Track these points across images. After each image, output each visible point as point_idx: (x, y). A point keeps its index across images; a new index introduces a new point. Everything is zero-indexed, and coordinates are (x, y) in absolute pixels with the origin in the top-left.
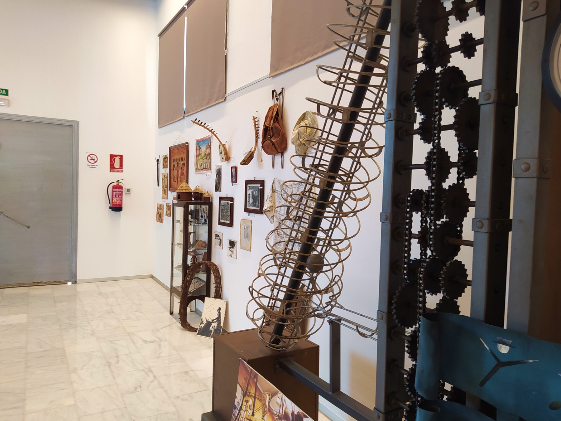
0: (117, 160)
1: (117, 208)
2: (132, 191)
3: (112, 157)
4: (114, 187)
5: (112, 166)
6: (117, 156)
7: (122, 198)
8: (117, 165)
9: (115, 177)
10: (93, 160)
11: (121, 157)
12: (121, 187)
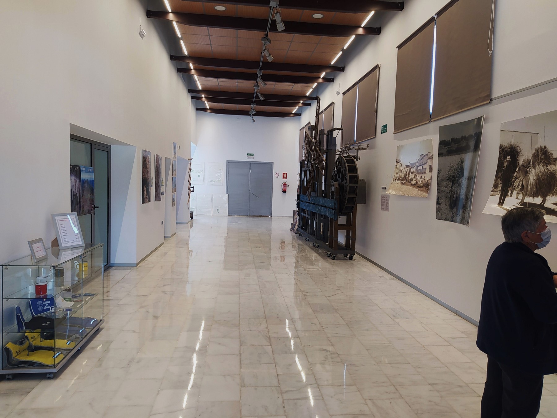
0: (285, 175)
1: (284, 191)
2: (290, 186)
3: (284, 174)
4: (284, 184)
5: (283, 177)
6: (285, 173)
7: (286, 188)
8: (285, 177)
9: (285, 180)
10: (277, 175)
11: (286, 174)
12: (286, 184)
